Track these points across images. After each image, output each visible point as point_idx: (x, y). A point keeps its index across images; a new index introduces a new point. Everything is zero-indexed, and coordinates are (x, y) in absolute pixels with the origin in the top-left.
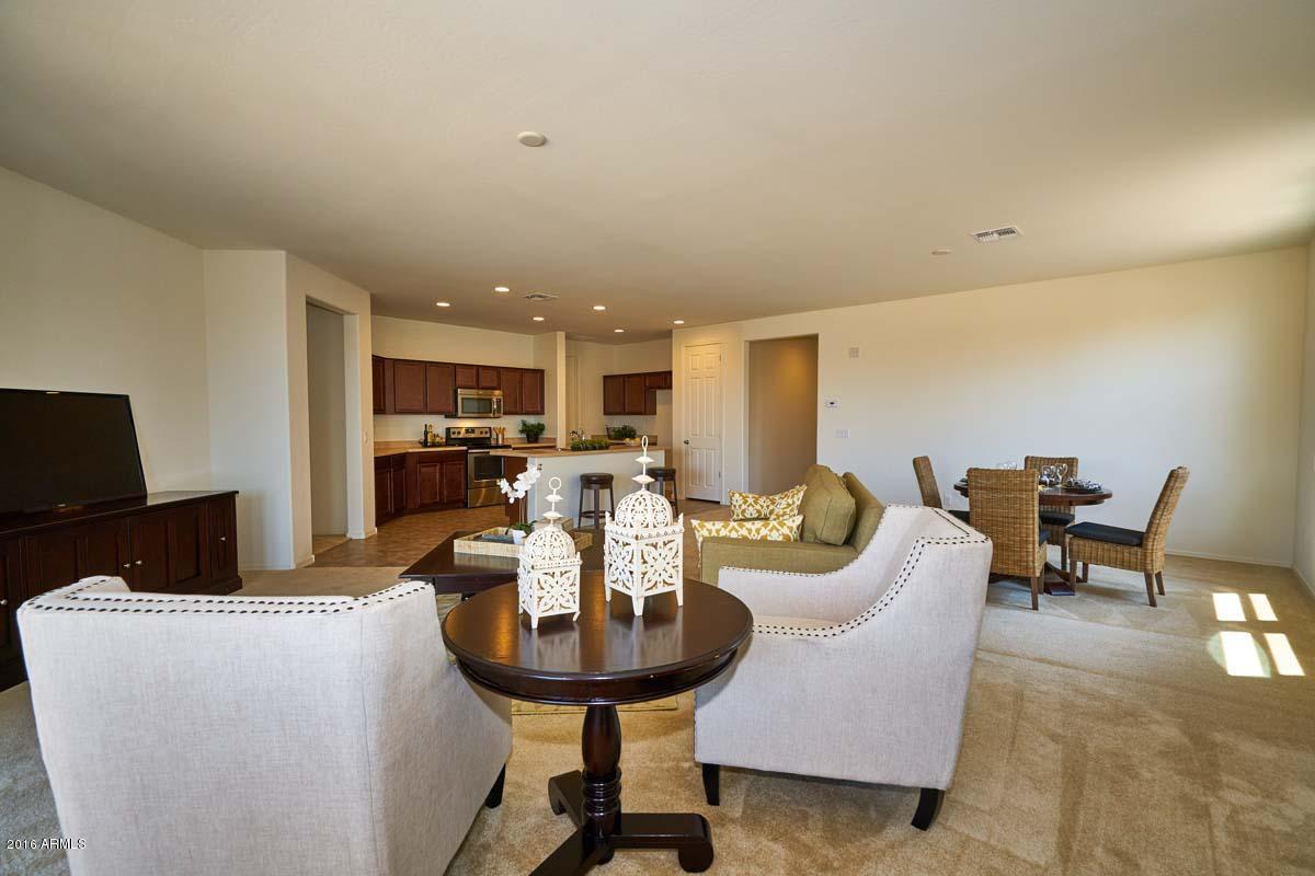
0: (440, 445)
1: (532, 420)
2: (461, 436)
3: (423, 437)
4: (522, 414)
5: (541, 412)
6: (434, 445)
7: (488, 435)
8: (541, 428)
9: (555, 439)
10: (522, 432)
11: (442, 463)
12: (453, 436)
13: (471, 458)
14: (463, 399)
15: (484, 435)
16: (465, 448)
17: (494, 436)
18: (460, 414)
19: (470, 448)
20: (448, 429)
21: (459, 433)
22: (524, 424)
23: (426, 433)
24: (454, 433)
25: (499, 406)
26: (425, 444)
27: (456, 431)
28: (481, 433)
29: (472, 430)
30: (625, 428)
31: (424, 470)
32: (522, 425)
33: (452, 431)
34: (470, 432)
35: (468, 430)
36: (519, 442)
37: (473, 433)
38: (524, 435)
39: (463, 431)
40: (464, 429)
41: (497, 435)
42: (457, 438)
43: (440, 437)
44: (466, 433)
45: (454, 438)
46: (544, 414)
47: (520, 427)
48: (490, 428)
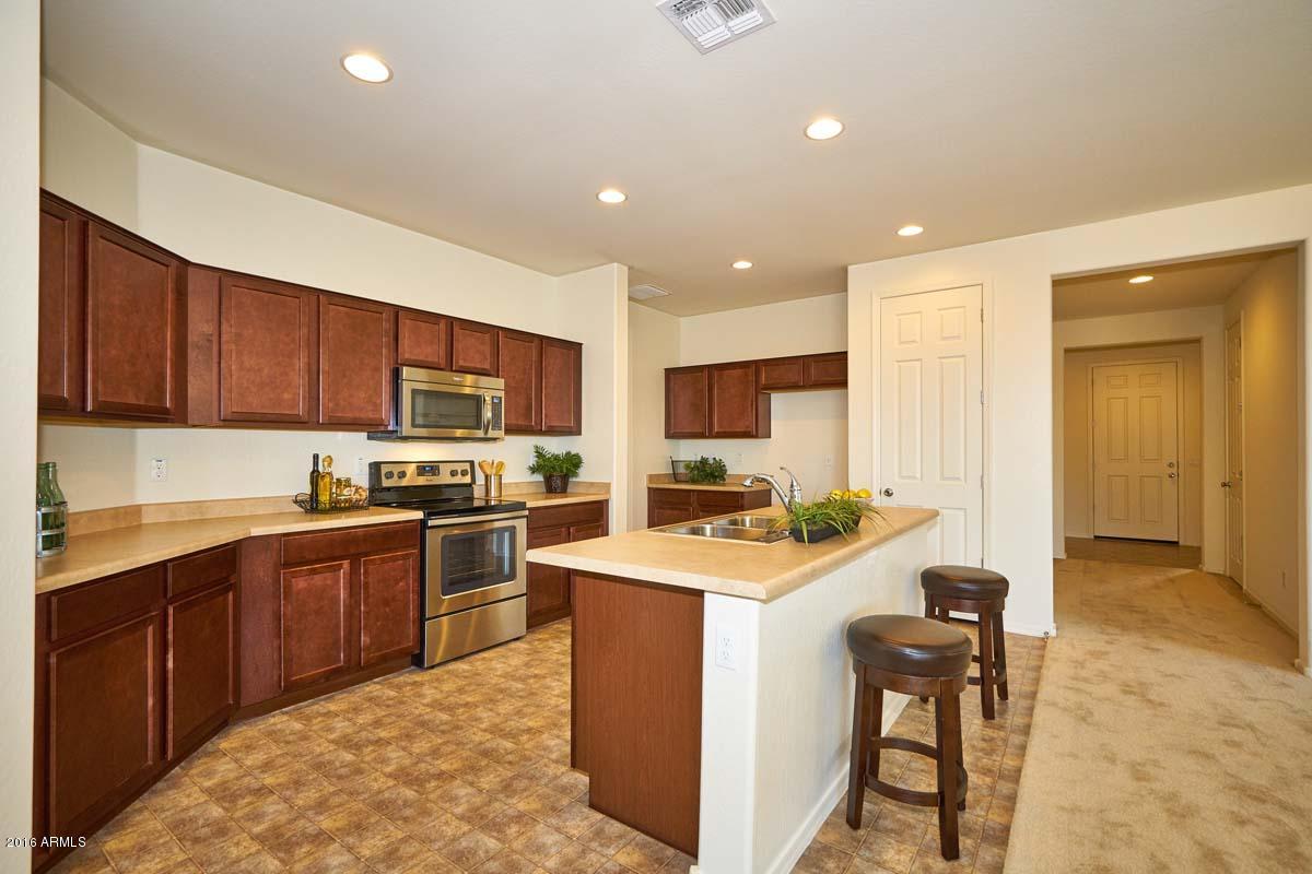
0: (353, 507)
1: (555, 446)
2: (405, 482)
3: (307, 490)
4: (540, 433)
5: (575, 430)
6: (336, 508)
7: (467, 479)
8: (574, 462)
9: (607, 486)
10: (533, 470)
11: (355, 560)
12: (386, 483)
13: (433, 540)
14: (414, 392)
15: (459, 480)
16: (419, 515)
17: (480, 480)
18: (406, 429)
19: (429, 515)
20: (375, 468)
21: (402, 475)
22: (539, 454)
23: (316, 477)
24: (390, 475)
25: (496, 414)
26: (312, 505)
27: (396, 470)
28: (454, 473)
29: (426, 468)
30: (704, 461)
31: (300, 584)
32: (537, 457)
33: (384, 469)
34: (428, 472)
35: (424, 467)
36: (531, 491)
37: (434, 474)
38: (539, 478)
39: (411, 470)
40: (414, 465)
41: (487, 477)
42: (397, 489)
43: (353, 489)
44: (419, 475)
45: (389, 489)
46: (580, 434)
47: (532, 461)
48: (471, 462)
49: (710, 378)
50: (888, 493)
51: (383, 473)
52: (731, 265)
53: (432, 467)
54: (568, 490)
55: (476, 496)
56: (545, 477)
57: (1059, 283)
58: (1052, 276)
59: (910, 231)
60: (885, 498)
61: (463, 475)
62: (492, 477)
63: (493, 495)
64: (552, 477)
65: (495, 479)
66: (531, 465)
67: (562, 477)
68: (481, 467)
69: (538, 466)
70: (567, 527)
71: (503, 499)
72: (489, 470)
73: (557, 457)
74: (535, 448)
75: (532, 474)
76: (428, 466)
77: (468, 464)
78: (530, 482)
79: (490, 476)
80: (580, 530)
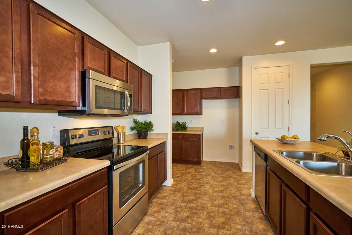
1: (141, 118)
3: (19, 154)
4: (141, 112)
7: (110, 136)
8: (149, 125)
10: (132, 129)
12: (72, 142)
14: (96, 87)
15: (107, 136)
16: (108, 163)
18: (91, 109)
20: (64, 133)
21: (81, 136)
22: (136, 122)
24: (74, 137)
28: (105, 133)
29: (92, 131)
32: (134, 123)
33: (71, 133)
34: (94, 133)
35: (91, 131)
36: (131, 139)
37: (96, 134)
38: (134, 132)
39: (86, 133)
40: (87, 130)
41: (118, 134)
42: (79, 144)
44: (89, 135)
46: (152, 113)
47: (132, 125)
48: (112, 127)
49: (183, 94)
50: (257, 133)
51: (70, 136)
52: (209, 51)
53: (95, 130)
54: (148, 137)
55: (113, 143)
56: (138, 132)
57: (313, 67)
58: (311, 65)
59: (280, 43)
60: (255, 135)
61: (109, 133)
62: (121, 134)
63: (121, 142)
64: (141, 132)
65: (122, 135)
66: (132, 127)
67: (145, 132)
68: (116, 129)
69: (135, 127)
70: (157, 155)
71: (126, 144)
72: (120, 130)
73: (142, 123)
74: (134, 119)
75: (132, 131)
76: (93, 130)
77: (111, 128)
78: (131, 134)
79: (120, 133)
80: (161, 155)
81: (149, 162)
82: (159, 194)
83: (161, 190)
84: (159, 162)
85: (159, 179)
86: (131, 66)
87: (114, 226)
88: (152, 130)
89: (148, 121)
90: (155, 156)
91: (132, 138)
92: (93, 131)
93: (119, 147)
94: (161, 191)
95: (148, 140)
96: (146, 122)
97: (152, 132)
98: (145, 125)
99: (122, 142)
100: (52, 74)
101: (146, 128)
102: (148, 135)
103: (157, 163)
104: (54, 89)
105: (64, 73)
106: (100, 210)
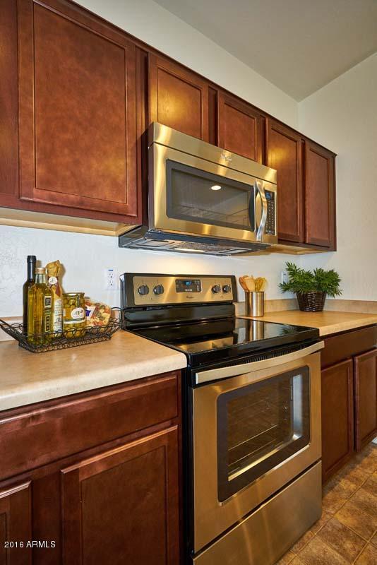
1: (309, 262)
2: (164, 299)
5: (330, 246)
7: (228, 297)
10: (285, 287)
12: (140, 301)
15: (220, 297)
17: (242, 297)
21: (160, 290)
22: (292, 270)
24: (145, 291)
27: (151, 284)
28: (215, 290)
29: (185, 282)
32: (290, 274)
33: (137, 283)
34: (188, 287)
35: (184, 282)
37: (195, 291)
38: (290, 295)
39: (170, 283)
40: (172, 280)
41: (248, 294)
42: (154, 307)
43: (91, 309)
44: (178, 290)
45: (144, 308)
46: (335, 250)
47: (285, 278)
48: (233, 278)
51: (135, 288)
53: (193, 282)
54: (324, 309)
55: (237, 315)
56: (299, 295)
61: (225, 291)
62: (254, 294)
63: (254, 315)
64: (307, 295)
65: (257, 296)
66: (284, 283)
67: (318, 294)
68: (242, 283)
69: (291, 284)
70: (353, 357)
71: (266, 319)
72: (251, 287)
73: (309, 274)
74: (288, 264)
75: (285, 291)
76: (188, 281)
77: (230, 279)
78: (283, 300)
79: (252, 293)
80: (362, 360)
81: (323, 376)
82: (358, 466)
83: (366, 456)
84: (357, 377)
85: (358, 428)
86: (275, 128)
87: (199, 553)
88: (335, 292)
89: (326, 269)
90: (346, 359)
91: (284, 308)
92: (187, 283)
93: (249, 325)
94: (365, 460)
95: (325, 314)
96: (319, 272)
97: (337, 297)
98: (317, 278)
99: (257, 314)
100: (68, 136)
101: (319, 287)
102: (326, 303)
103: (350, 381)
104: (72, 173)
105: (98, 137)
106: (150, 495)
